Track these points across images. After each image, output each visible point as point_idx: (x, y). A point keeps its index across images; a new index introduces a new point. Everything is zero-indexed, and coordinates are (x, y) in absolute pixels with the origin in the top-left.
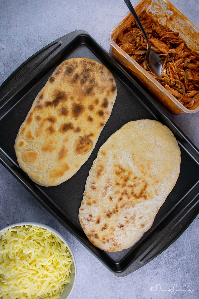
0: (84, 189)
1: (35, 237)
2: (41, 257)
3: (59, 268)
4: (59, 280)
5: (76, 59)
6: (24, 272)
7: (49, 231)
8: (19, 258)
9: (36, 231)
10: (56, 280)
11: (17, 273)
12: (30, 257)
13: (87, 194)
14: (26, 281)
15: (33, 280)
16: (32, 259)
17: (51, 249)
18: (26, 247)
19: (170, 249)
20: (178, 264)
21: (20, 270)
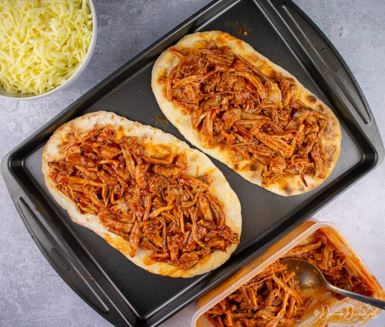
0: (143, 124)
1: (74, 37)
2: (46, 46)
3: (29, 74)
4: (10, 75)
5: (340, 139)
6: (22, 21)
7: (84, 59)
8: (43, 13)
9: (84, 39)
10: (10, 70)
11: (21, 10)
12: (44, 29)
13: (135, 127)
14: (8, 25)
15: (10, 35)
16: (42, 33)
17: (58, 61)
18: (60, 23)
19: (33, 290)
20: (9, 301)
21: (24, 15)
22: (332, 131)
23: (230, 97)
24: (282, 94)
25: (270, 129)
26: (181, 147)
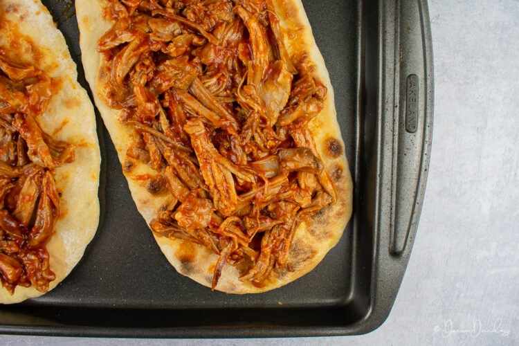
22: (328, 223)
23: (196, 40)
24: (290, 100)
25: (226, 144)
26: (63, 68)
